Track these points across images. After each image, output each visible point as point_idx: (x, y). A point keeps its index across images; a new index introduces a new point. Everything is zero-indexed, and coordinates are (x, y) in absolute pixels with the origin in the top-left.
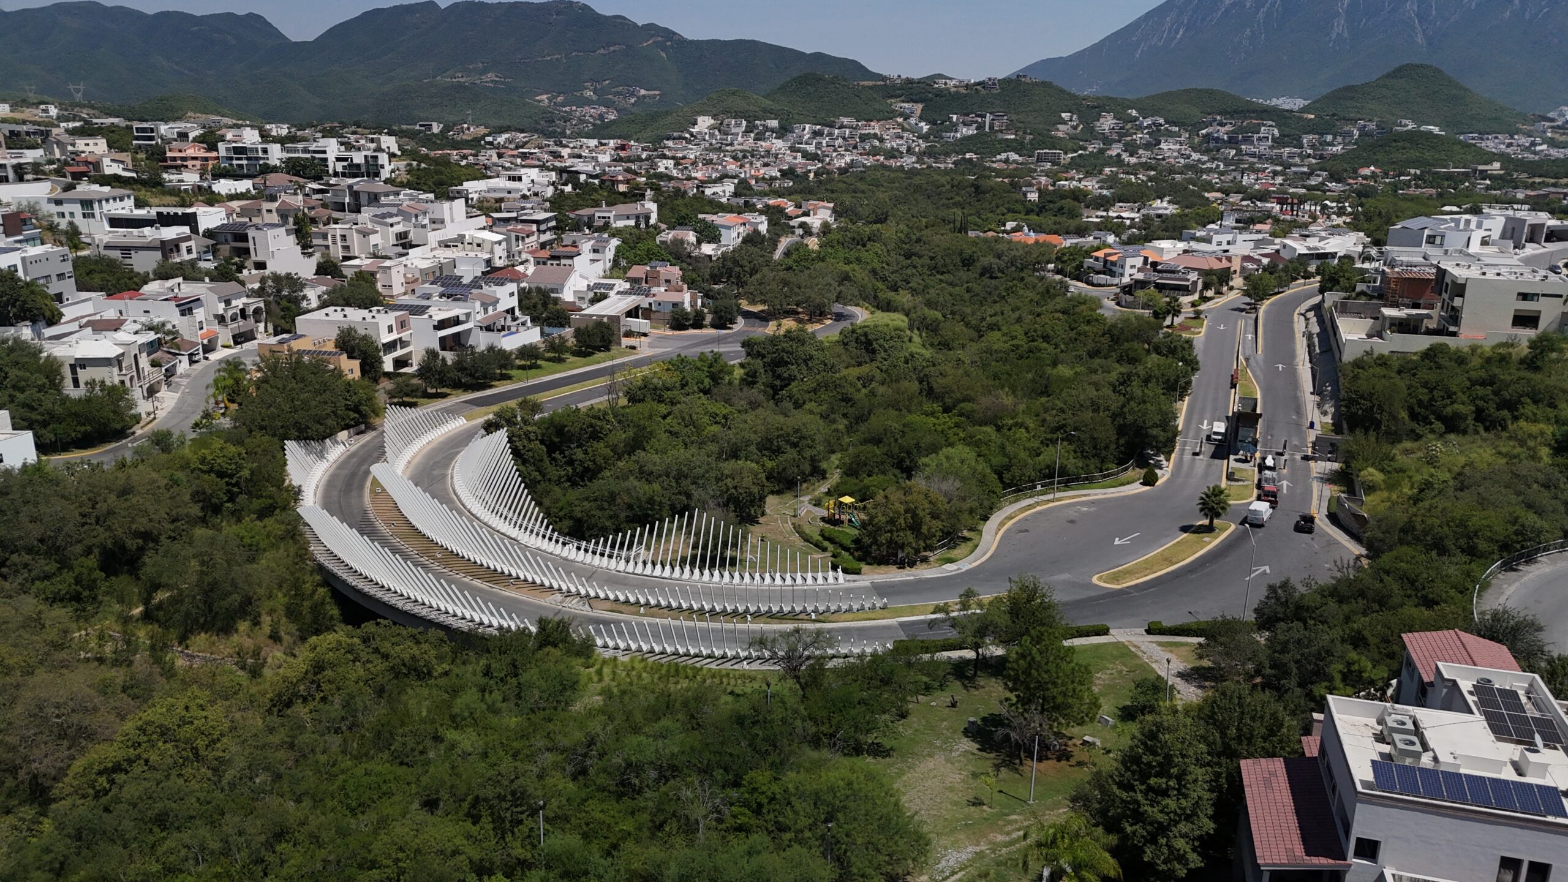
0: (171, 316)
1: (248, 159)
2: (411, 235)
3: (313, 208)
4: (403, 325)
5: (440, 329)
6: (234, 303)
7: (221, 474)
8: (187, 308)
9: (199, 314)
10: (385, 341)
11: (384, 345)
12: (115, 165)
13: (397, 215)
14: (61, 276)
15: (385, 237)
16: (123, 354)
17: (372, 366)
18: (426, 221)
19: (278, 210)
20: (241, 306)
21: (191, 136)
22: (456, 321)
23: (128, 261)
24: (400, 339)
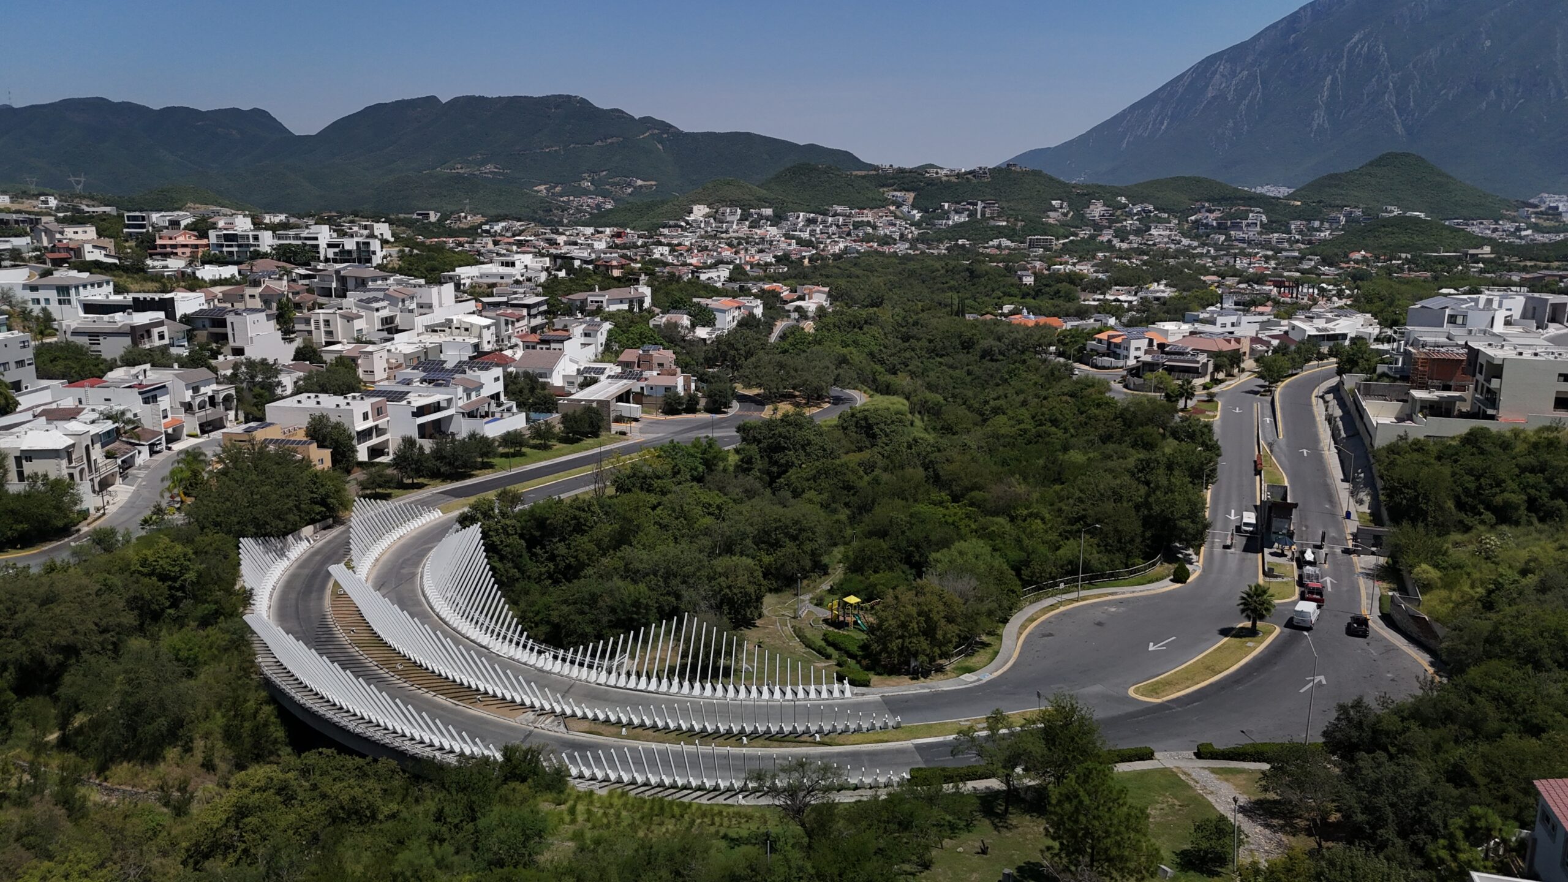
0: (134, 405)
1: (239, 246)
2: (398, 320)
3: (298, 293)
4: (379, 412)
5: (418, 416)
6: (203, 390)
7: (163, 577)
8: (150, 396)
9: (164, 402)
10: (359, 428)
11: (358, 433)
12: (97, 251)
13: (383, 300)
14: (20, 363)
15: (370, 321)
16: (73, 445)
17: (343, 455)
18: (413, 306)
19: (261, 295)
20: (210, 393)
21: (183, 223)
22: (437, 407)
23: (95, 348)
24: (376, 426)
